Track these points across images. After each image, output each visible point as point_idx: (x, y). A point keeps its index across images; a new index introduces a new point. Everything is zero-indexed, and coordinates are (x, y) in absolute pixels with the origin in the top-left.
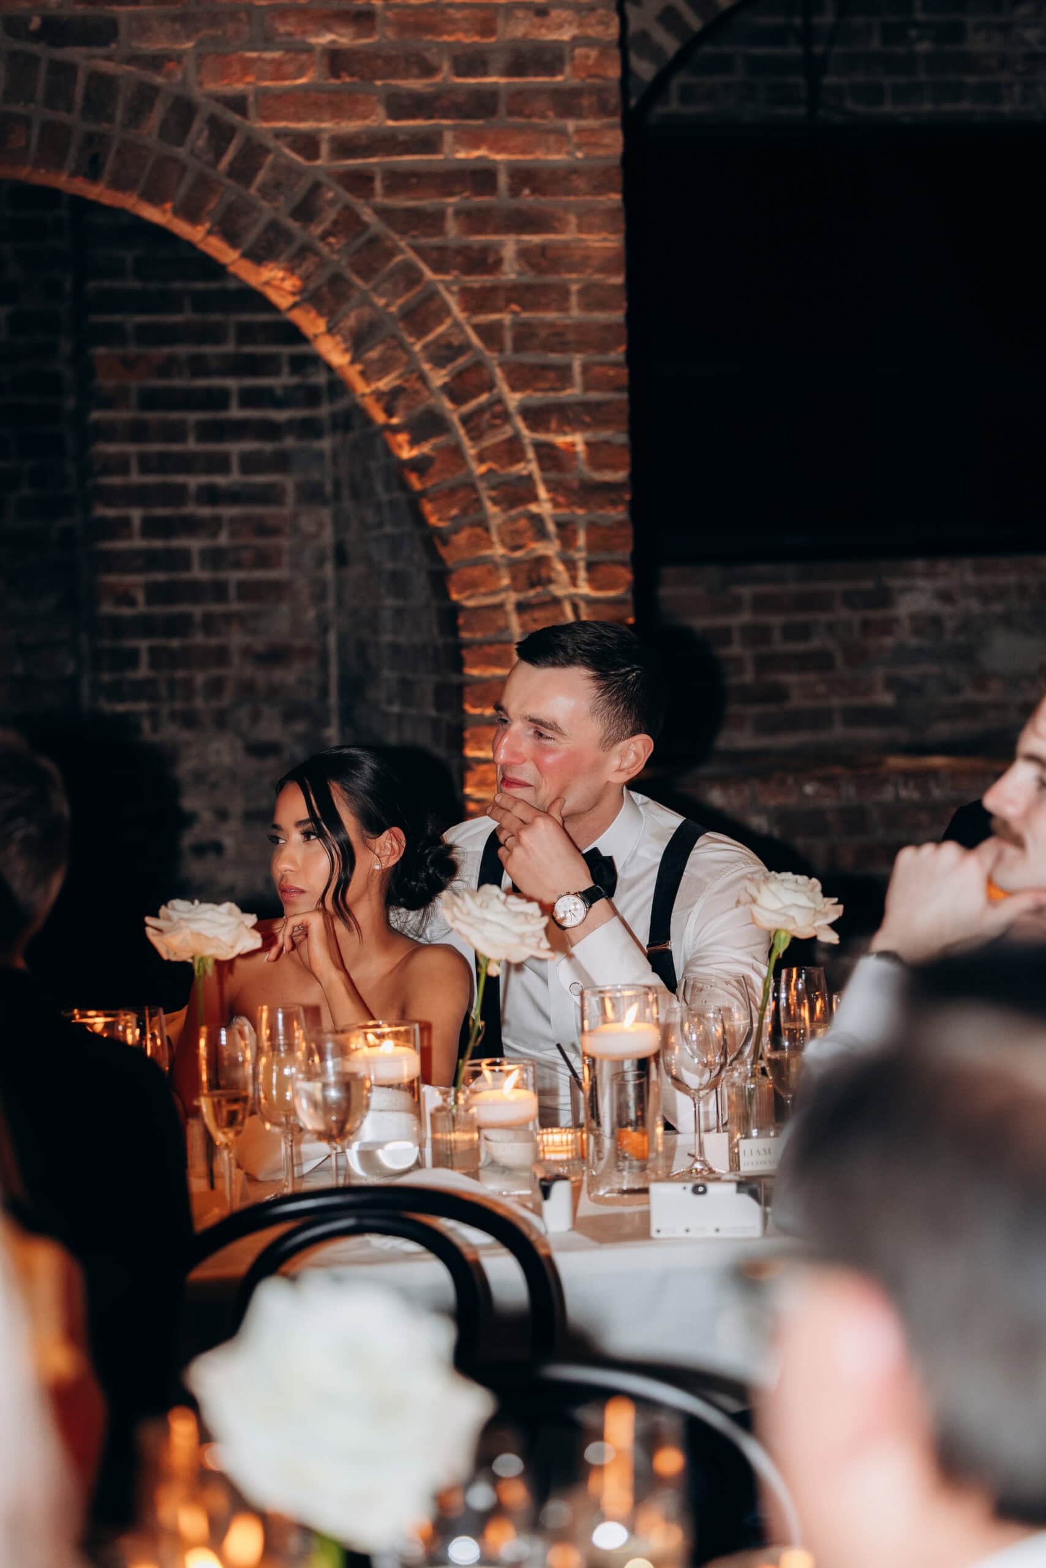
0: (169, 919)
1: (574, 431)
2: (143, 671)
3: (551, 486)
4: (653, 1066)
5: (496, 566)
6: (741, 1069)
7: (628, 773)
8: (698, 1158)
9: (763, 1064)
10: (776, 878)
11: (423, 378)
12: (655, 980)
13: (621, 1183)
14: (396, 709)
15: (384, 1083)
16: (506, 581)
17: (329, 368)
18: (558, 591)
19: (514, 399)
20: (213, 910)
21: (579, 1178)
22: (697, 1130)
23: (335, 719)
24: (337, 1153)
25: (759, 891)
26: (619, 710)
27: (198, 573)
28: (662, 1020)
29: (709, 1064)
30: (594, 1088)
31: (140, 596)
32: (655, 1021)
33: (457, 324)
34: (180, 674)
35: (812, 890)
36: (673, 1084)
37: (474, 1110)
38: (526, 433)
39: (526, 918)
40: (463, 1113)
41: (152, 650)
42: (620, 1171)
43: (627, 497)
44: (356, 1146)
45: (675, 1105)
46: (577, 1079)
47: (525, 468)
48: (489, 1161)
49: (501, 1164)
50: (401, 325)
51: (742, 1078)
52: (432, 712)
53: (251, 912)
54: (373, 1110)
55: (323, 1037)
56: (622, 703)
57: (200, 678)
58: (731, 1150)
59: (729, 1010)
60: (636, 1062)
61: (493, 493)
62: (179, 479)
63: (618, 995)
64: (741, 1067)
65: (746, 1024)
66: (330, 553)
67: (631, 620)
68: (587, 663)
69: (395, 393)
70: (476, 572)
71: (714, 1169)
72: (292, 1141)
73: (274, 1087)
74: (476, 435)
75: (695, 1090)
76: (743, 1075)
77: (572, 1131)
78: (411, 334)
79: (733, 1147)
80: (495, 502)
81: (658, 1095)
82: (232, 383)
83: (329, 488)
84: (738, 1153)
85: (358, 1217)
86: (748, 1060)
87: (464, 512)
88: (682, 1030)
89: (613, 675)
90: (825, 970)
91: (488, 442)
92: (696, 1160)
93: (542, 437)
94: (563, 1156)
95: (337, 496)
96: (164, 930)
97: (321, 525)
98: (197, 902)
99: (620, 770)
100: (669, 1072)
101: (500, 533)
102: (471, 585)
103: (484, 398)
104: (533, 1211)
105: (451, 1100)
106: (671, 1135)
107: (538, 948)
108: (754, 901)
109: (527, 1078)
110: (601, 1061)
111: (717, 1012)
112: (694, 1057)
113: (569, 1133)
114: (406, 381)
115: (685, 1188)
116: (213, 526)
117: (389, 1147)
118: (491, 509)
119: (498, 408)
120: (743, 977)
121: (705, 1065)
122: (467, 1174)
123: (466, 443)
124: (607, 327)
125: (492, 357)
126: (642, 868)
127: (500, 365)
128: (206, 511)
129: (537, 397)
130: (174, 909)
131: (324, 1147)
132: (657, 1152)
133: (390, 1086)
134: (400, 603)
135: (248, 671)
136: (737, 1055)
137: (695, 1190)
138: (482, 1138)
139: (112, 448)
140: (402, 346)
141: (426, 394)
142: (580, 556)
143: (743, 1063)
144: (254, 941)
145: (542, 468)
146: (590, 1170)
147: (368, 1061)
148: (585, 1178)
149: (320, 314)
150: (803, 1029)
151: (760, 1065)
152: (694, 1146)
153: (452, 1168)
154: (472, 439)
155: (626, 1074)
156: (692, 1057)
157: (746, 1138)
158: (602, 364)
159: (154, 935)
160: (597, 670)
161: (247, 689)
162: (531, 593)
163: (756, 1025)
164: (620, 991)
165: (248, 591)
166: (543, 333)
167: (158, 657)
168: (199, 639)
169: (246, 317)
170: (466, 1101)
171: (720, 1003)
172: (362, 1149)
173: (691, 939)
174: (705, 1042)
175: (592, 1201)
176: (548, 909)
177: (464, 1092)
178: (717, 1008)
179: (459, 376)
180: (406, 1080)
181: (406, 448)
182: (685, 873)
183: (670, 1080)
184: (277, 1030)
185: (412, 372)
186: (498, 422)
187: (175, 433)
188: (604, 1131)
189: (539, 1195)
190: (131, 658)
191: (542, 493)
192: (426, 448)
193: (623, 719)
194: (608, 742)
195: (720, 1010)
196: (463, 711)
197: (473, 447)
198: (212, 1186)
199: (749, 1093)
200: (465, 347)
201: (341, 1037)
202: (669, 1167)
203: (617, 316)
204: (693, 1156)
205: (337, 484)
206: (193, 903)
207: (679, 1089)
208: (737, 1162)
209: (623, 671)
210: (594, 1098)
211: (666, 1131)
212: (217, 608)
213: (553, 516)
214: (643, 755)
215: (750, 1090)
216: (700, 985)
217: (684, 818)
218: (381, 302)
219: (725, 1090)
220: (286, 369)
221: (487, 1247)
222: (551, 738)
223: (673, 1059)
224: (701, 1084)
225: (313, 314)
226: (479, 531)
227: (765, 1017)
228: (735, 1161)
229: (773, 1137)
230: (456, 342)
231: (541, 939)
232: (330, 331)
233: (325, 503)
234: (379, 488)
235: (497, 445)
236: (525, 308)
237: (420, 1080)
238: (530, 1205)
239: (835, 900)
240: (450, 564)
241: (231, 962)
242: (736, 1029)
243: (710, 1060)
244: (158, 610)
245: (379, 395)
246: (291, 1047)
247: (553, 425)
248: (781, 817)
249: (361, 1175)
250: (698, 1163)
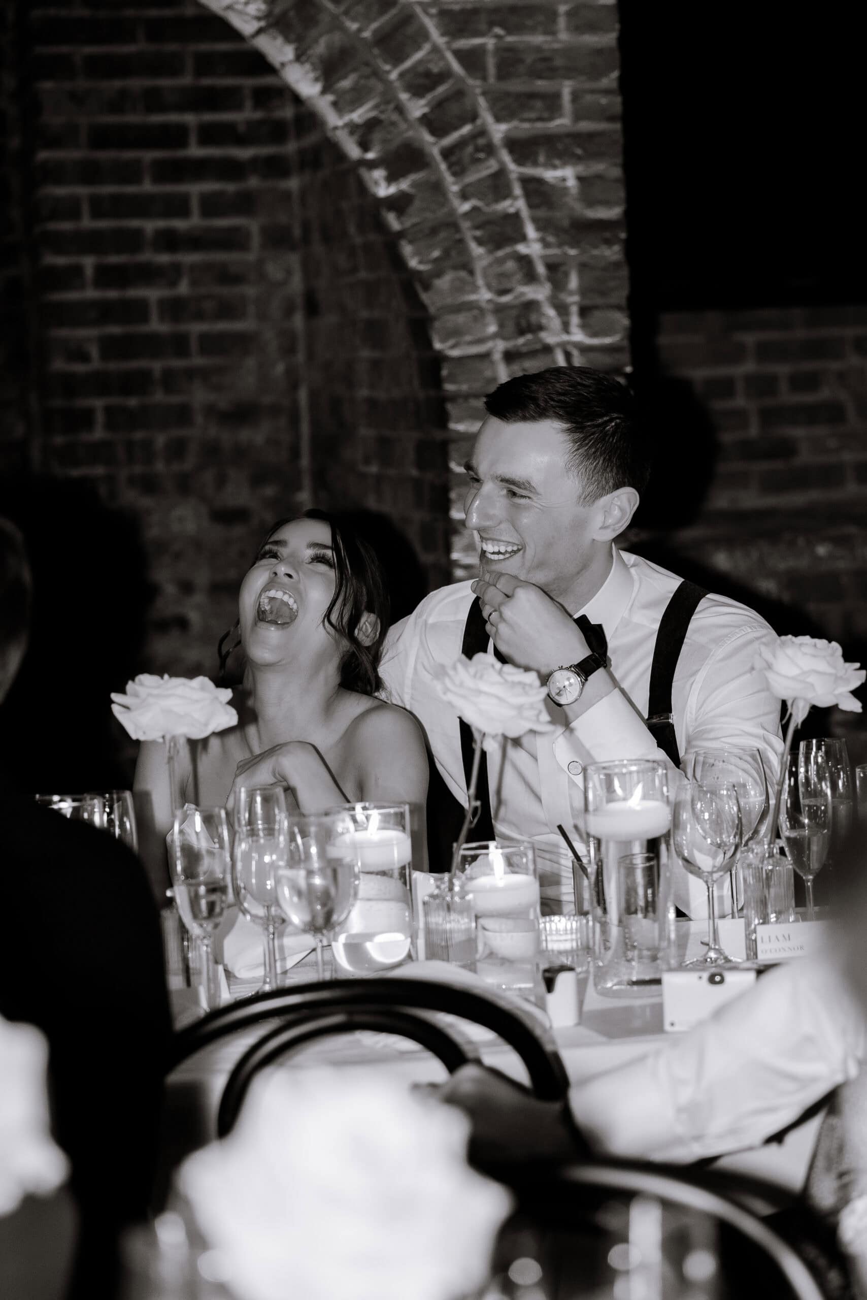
0: (136, 695)
1: (564, 164)
2: (99, 433)
3: (542, 225)
4: (663, 847)
5: (482, 310)
6: (757, 849)
7: (614, 530)
8: (713, 947)
9: (782, 843)
10: (793, 642)
11: (400, 109)
12: (661, 755)
13: (631, 974)
14: (374, 469)
15: (371, 870)
16: (492, 329)
17: (297, 99)
18: (549, 338)
19: (499, 131)
20: (184, 684)
21: (584, 968)
22: (711, 916)
23: (306, 481)
24: (323, 947)
25: (774, 656)
26: (598, 463)
27: (157, 325)
28: (672, 798)
29: (723, 844)
30: (599, 873)
31: (94, 352)
32: (665, 799)
33: (435, 49)
34: (139, 435)
35: (832, 655)
36: (684, 866)
37: (470, 897)
38: (512, 166)
39: (524, 688)
40: (457, 899)
41: (108, 410)
42: (629, 961)
43: (623, 235)
44: (342, 939)
45: (687, 890)
46: (580, 863)
47: (511, 206)
48: (487, 952)
49: (500, 956)
50: (376, 51)
51: (759, 859)
52: (414, 472)
53: (226, 687)
54: (362, 899)
55: (307, 820)
56: (601, 455)
57: (160, 440)
58: (748, 937)
59: (744, 786)
60: (645, 843)
61: (478, 233)
62: (135, 223)
63: (624, 771)
64: (758, 847)
65: (762, 800)
66: (299, 301)
67: (629, 369)
68: (561, 415)
69: (371, 125)
70: (461, 319)
71: (729, 957)
72: (274, 934)
73: (254, 875)
74: (458, 171)
75: (708, 872)
76: (760, 855)
77: (576, 918)
78: (386, 62)
79: (750, 933)
80: (480, 242)
81: (669, 880)
82: (190, 119)
83: (297, 232)
84: (755, 940)
85: (350, 1013)
86: (765, 839)
87: (446, 253)
88: (693, 809)
89: (589, 425)
90: (846, 741)
91: (472, 177)
92: (710, 949)
93: (530, 171)
94: (567, 946)
95: (306, 240)
96: (130, 707)
97: (289, 272)
98: (166, 676)
99: (604, 527)
100: (680, 854)
101: (485, 276)
102: (455, 333)
103: (466, 129)
104: (536, 1005)
105: (445, 886)
106: (683, 923)
107: (538, 721)
108: (769, 667)
109: (527, 863)
110: (607, 842)
111: (731, 788)
112: (707, 837)
113: (574, 920)
114: (382, 112)
115: (700, 978)
116: (172, 274)
117: (379, 939)
118: (477, 250)
119: (481, 141)
120: (758, 750)
121: (719, 846)
122: (464, 967)
123: (449, 178)
124: (599, 52)
125: (474, 84)
126: (639, 634)
127: (484, 94)
128: (164, 258)
129: (524, 128)
130: (141, 684)
131: (309, 940)
132: (669, 939)
133: (378, 873)
134: (376, 354)
135: (213, 431)
136: (752, 834)
137: (712, 980)
138: (479, 927)
139: (61, 191)
140: (377, 74)
141: (403, 126)
142: (573, 300)
143: (760, 843)
144: (230, 718)
145: (531, 206)
146: (596, 961)
147: (356, 846)
148: (592, 970)
149: (288, 40)
150: (823, 805)
151: (778, 844)
152: (708, 934)
153: (448, 960)
154: (455, 174)
155: (634, 857)
156: (705, 838)
157: (763, 923)
158: (593, 92)
159: (121, 713)
160: (572, 422)
161: (212, 451)
162: (521, 341)
163: (772, 802)
164: (625, 766)
165: (210, 344)
166: (529, 59)
167: (114, 417)
168: (159, 397)
169: (205, 47)
170: (462, 887)
171: (733, 780)
172: (348, 942)
173: (694, 712)
174: (717, 823)
175: (598, 993)
176: (545, 679)
177: (459, 878)
178: (732, 784)
179: (439, 105)
180: (396, 866)
181: (383, 184)
182: (686, 640)
183: (680, 862)
184: (256, 814)
185: (387, 102)
186: (482, 155)
187: (131, 173)
188: (610, 919)
189: (543, 987)
190: (85, 419)
191: (531, 231)
192: (404, 185)
193: (603, 474)
194: (590, 498)
195: (734, 786)
196: (448, 470)
197: (455, 183)
198: (188, 982)
199: (767, 874)
200: (445, 75)
201: (326, 820)
202: (682, 956)
203: (609, 39)
204: (708, 945)
205: (306, 227)
206: (162, 677)
207: (691, 872)
208: (755, 950)
209: (600, 421)
210: (600, 884)
211: (679, 918)
212: (178, 363)
213: (544, 257)
214: (628, 510)
215: (768, 871)
216: (711, 761)
217: (683, 580)
218: (354, 26)
219: (740, 873)
220: (248, 103)
221: (489, 1044)
222: (526, 496)
223: (683, 840)
224: (714, 866)
225: (280, 41)
226: (463, 274)
227: (783, 793)
228: (752, 948)
229: (793, 922)
230: (435, 69)
231: (540, 712)
232: (299, 57)
233: (293, 248)
234: (352, 229)
235: (480, 181)
236: (510, 31)
237: (411, 867)
238: (532, 999)
239: (858, 665)
240: (432, 310)
241: (205, 741)
242: (752, 806)
243: (725, 840)
244: (113, 366)
245: (352, 128)
246: (270, 831)
247: (542, 159)
248: (792, 580)
249: (347, 968)
250: (713, 951)
